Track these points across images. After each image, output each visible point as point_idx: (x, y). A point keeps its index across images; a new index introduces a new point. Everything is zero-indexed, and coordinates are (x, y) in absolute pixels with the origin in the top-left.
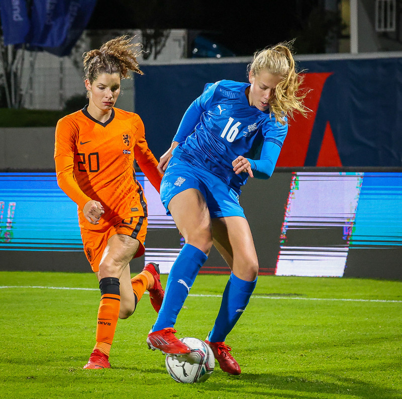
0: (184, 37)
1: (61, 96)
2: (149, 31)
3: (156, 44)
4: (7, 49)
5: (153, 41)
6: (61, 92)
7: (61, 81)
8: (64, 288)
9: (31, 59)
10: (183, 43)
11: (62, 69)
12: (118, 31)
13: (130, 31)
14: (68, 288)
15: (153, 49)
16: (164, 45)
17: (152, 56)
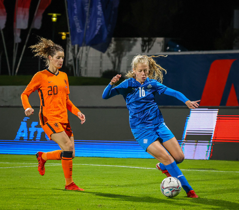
0: (163, 42)
1: (101, 70)
2: (146, 39)
3: (149, 45)
4: (74, 47)
5: (147, 43)
6: (101, 68)
7: (101, 63)
8: (98, 165)
9: (86, 52)
10: (162, 44)
11: (101, 57)
12: (130, 38)
13: (136, 38)
14: (100, 165)
15: (147, 48)
16: (153, 45)
17: (146, 51)
